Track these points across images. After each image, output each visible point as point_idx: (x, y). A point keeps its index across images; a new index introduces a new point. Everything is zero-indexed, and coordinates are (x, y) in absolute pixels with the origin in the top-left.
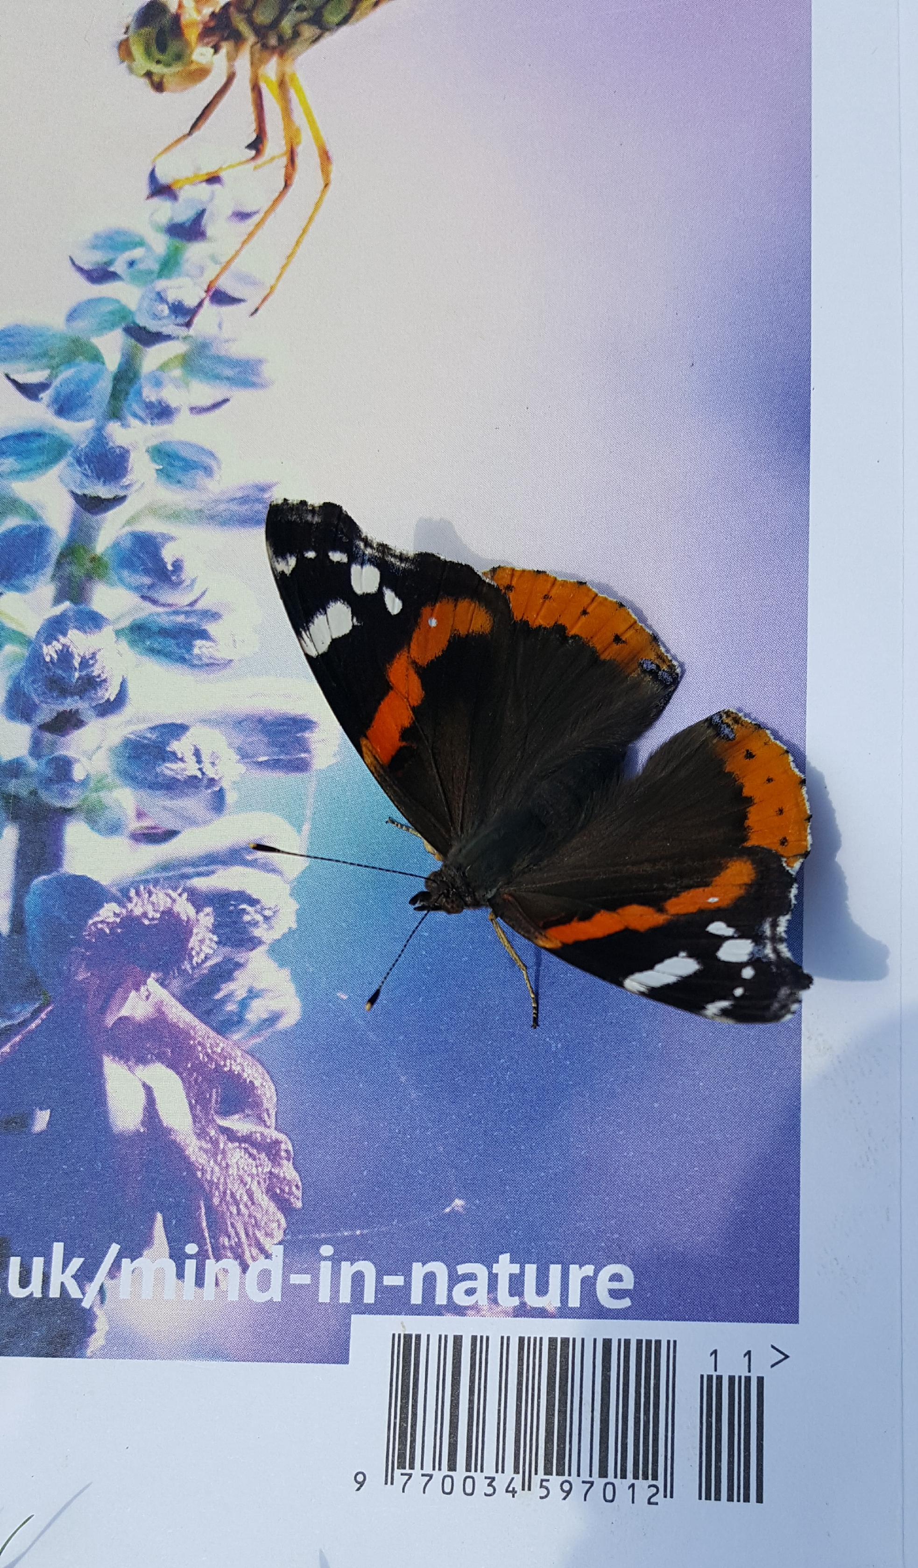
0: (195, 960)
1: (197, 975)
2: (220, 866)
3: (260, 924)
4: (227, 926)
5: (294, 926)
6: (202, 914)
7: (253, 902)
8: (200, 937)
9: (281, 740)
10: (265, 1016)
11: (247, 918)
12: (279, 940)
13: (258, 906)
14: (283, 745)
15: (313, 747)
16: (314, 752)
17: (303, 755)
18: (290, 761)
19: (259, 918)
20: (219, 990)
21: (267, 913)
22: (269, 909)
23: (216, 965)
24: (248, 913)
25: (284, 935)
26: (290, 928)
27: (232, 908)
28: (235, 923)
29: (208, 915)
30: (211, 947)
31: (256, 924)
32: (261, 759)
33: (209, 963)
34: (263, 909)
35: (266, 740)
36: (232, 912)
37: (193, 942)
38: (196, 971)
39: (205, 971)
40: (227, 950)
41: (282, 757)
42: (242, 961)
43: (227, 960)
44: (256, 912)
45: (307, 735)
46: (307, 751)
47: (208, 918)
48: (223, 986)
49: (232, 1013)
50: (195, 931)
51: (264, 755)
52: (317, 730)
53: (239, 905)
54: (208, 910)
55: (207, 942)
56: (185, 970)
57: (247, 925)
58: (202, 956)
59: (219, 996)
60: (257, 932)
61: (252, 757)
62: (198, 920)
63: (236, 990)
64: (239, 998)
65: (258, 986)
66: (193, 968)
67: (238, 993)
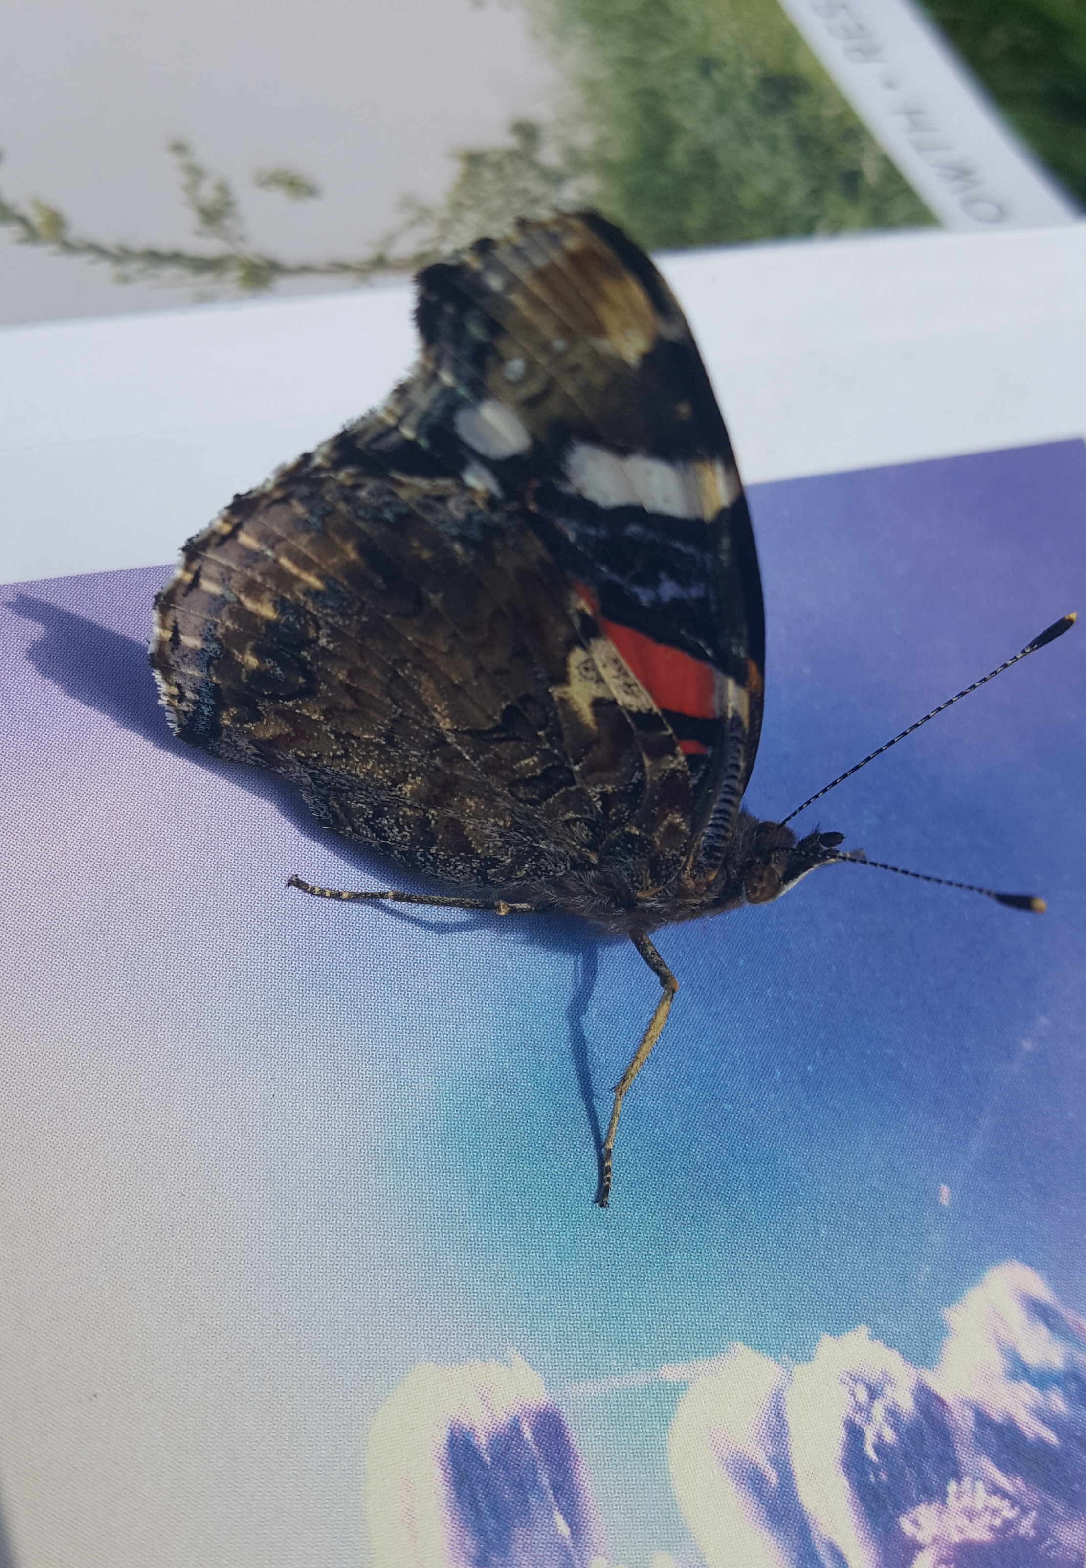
0: (1009, 1513)
1: (1033, 1498)
2: (815, 1536)
3: (888, 1402)
4: (920, 1471)
5: (863, 1331)
6: (922, 1536)
7: (854, 1433)
8: (963, 1521)
9: (508, 1495)
10: (1043, 1330)
11: (889, 1436)
12: (902, 1352)
13: (858, 1419)
14: (520, 1486)
15: (503, 1419)
16: (515, 1411)
17: (527, 1434)
18: (549, 1459)
19: (878, 1411)
20: (1041, 1441)
21: (863, 1396)
22: (853, 1395)
23: (1001, 1466)
24: (880, 1437)
25: (890, 1345)
26: (871, 1337)
27: (884, 1477)
28: (906, 1455)
29: (916, 1523)
30: (973, 1489)
31: (893, 1414)
32: (563, 1528)
33: (1001, 1480)
34: (859, 1408)
35: (519, 1532)
36: (891, 1476)
37: (979, 1532)
38: (1026, 1502)
39: (1020, 1483)
40: (964, 1455)
41: (545, 1482)
42: (969, 1414)
43: (981, 1445)
44: (869, 1419)
45: (482, 1440)
46: (515, 1428)
47: (921, 1520)
48: (1029, 1434)
49: (1069, 1397)
50: (956, 1538)
51: (552, 1524)
52: (465, 1421)
53: (871, 1462)
54: (906, 1525)
55: (966, 1501)
56: (1035, 1527)
57: (903, 1429)
58: (995, 1501)
59: (1051, 1437)
60: (907, 1404)
61: (565, 1550)
62: (935, 1540)
63: (1025, 1405)
64: (1035, 1391)
65: (998, 1363)
66: (1024, 1511)
67: (1028, 1399)
